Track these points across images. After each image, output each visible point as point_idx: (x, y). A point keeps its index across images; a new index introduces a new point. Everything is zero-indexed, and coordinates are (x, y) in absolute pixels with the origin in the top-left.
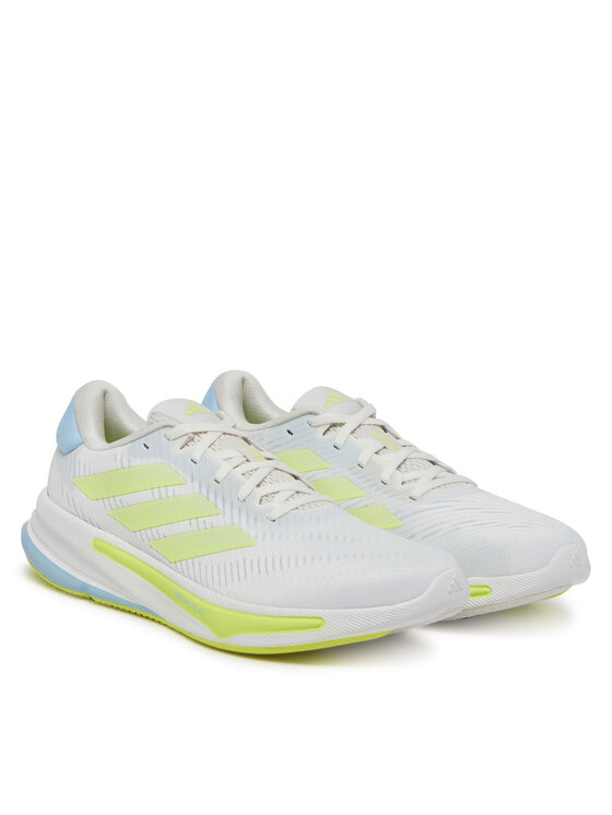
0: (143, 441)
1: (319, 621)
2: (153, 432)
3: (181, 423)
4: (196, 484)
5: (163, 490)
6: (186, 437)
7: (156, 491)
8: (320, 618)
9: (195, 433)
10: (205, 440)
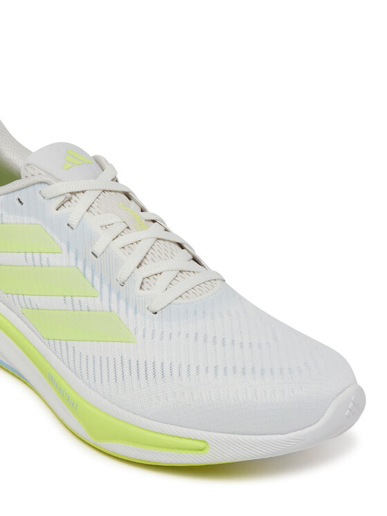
0: (17, 195)
1: (202, 445)
2: (27, 187)
3: (58, 180)
4: (72, 256)
5: (36, 256)
6: (63, 198)
7: (29, 255)
8: (204, 441)
9: (71, 193)
10: (82, 202)
